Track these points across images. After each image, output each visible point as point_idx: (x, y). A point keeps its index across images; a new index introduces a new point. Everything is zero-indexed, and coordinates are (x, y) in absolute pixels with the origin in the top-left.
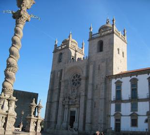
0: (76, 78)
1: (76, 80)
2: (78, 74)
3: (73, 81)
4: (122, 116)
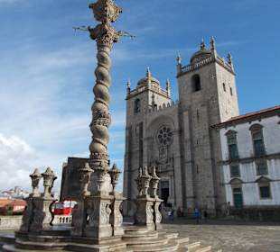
0: (164, 133)
1: (165, 136)
2: (167, 127)
3: (160, 137)
4: (243, 183)
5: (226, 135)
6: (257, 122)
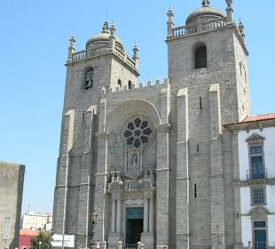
0: (136, 129)
1: (137, 133)
2: (142, 120)
3: (127, 134)
4: (269, 214)
5: (247, 140)
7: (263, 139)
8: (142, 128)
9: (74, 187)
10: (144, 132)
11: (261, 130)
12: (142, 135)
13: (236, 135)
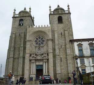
0: (39, 40)
2: (41, 37)
3: (36, 41)
4: (86, 67)
5: (77, 45)
6: (91, 42)
7: (82, 45)
8: (41, 40)
9: (16, 58)
10: (42, 41)
11: (81, 42)
12: (41, 42)
13: (74, 43)
